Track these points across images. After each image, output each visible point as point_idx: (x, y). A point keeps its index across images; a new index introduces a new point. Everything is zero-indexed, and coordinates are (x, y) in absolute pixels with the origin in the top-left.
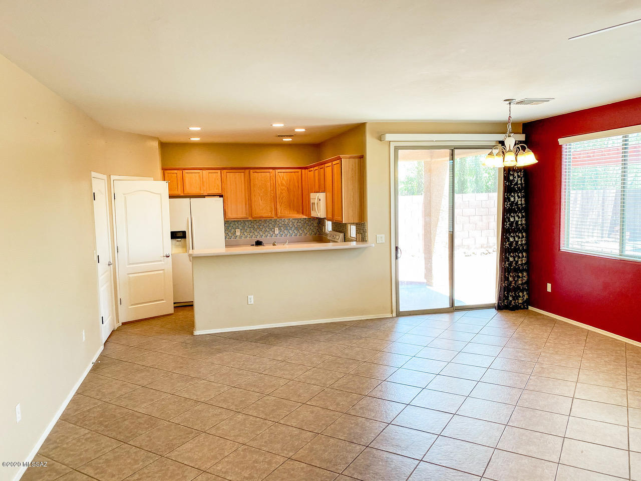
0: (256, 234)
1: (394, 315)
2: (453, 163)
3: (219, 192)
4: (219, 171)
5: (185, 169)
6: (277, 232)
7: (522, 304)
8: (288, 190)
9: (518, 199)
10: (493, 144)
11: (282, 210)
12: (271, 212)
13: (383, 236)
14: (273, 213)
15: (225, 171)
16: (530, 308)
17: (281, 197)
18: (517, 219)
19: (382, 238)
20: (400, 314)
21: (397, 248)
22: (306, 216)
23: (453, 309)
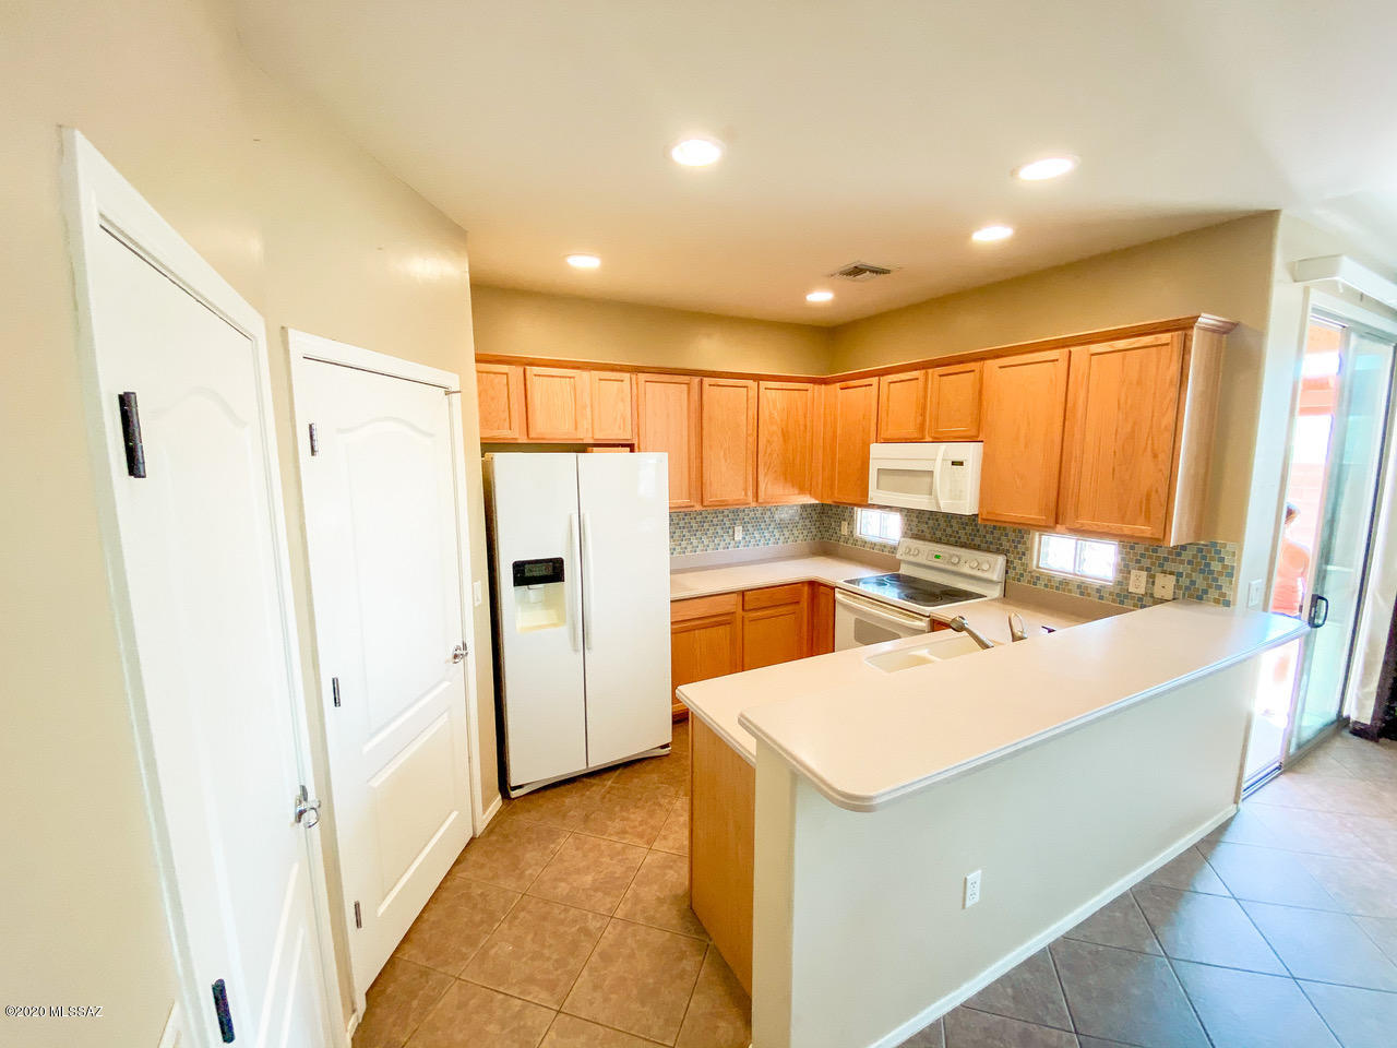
0: (695, 542)
3: (625, 435)
4: (626, 376)
5: (533, 363)
6: (739, 535)
8: (785, 435)
11: (769, 486)
12: (746, 490)
13: (1261, 582)
14: (750, 493)
15: (642, 377)
17: (769, 451)
19: (1257, 591)
22: (816, 499)
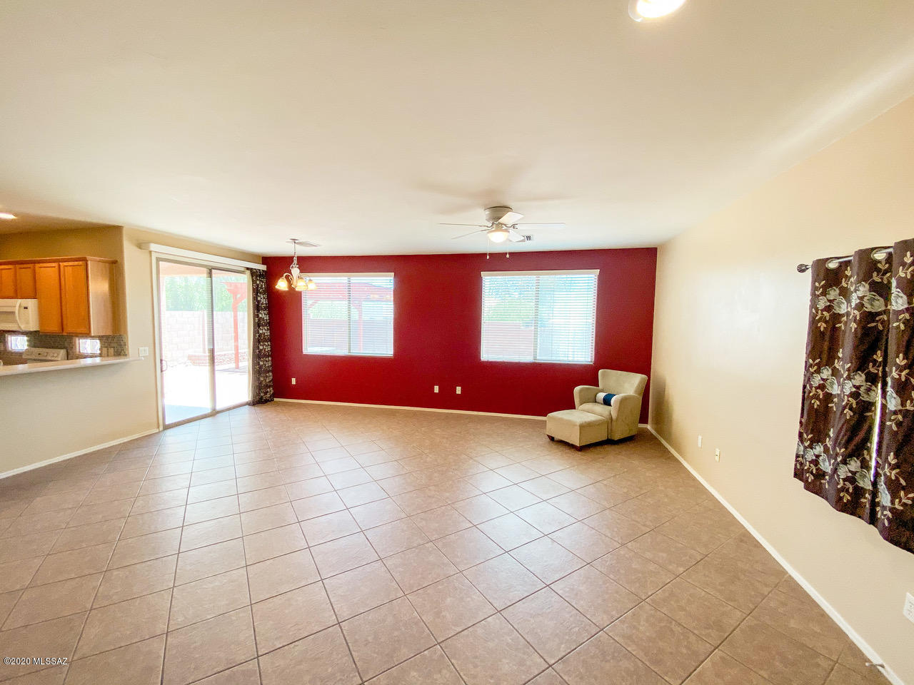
1: (161, 428)
2: (211, 280)
7: (270, 397)
9: (264, 315)
10: (243, 269)
13: (147, 348)
16: (275, 399)
18: (264, 331)
19: (145, 351)
20: (167, 427)
21: (161, 360)
23: (214, 413)
